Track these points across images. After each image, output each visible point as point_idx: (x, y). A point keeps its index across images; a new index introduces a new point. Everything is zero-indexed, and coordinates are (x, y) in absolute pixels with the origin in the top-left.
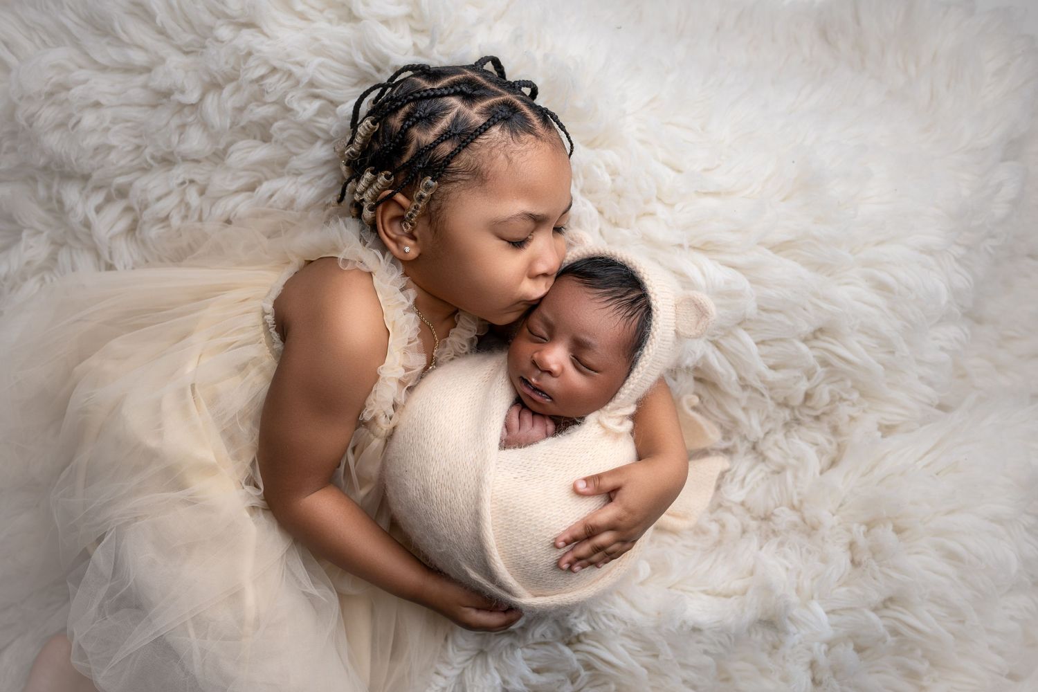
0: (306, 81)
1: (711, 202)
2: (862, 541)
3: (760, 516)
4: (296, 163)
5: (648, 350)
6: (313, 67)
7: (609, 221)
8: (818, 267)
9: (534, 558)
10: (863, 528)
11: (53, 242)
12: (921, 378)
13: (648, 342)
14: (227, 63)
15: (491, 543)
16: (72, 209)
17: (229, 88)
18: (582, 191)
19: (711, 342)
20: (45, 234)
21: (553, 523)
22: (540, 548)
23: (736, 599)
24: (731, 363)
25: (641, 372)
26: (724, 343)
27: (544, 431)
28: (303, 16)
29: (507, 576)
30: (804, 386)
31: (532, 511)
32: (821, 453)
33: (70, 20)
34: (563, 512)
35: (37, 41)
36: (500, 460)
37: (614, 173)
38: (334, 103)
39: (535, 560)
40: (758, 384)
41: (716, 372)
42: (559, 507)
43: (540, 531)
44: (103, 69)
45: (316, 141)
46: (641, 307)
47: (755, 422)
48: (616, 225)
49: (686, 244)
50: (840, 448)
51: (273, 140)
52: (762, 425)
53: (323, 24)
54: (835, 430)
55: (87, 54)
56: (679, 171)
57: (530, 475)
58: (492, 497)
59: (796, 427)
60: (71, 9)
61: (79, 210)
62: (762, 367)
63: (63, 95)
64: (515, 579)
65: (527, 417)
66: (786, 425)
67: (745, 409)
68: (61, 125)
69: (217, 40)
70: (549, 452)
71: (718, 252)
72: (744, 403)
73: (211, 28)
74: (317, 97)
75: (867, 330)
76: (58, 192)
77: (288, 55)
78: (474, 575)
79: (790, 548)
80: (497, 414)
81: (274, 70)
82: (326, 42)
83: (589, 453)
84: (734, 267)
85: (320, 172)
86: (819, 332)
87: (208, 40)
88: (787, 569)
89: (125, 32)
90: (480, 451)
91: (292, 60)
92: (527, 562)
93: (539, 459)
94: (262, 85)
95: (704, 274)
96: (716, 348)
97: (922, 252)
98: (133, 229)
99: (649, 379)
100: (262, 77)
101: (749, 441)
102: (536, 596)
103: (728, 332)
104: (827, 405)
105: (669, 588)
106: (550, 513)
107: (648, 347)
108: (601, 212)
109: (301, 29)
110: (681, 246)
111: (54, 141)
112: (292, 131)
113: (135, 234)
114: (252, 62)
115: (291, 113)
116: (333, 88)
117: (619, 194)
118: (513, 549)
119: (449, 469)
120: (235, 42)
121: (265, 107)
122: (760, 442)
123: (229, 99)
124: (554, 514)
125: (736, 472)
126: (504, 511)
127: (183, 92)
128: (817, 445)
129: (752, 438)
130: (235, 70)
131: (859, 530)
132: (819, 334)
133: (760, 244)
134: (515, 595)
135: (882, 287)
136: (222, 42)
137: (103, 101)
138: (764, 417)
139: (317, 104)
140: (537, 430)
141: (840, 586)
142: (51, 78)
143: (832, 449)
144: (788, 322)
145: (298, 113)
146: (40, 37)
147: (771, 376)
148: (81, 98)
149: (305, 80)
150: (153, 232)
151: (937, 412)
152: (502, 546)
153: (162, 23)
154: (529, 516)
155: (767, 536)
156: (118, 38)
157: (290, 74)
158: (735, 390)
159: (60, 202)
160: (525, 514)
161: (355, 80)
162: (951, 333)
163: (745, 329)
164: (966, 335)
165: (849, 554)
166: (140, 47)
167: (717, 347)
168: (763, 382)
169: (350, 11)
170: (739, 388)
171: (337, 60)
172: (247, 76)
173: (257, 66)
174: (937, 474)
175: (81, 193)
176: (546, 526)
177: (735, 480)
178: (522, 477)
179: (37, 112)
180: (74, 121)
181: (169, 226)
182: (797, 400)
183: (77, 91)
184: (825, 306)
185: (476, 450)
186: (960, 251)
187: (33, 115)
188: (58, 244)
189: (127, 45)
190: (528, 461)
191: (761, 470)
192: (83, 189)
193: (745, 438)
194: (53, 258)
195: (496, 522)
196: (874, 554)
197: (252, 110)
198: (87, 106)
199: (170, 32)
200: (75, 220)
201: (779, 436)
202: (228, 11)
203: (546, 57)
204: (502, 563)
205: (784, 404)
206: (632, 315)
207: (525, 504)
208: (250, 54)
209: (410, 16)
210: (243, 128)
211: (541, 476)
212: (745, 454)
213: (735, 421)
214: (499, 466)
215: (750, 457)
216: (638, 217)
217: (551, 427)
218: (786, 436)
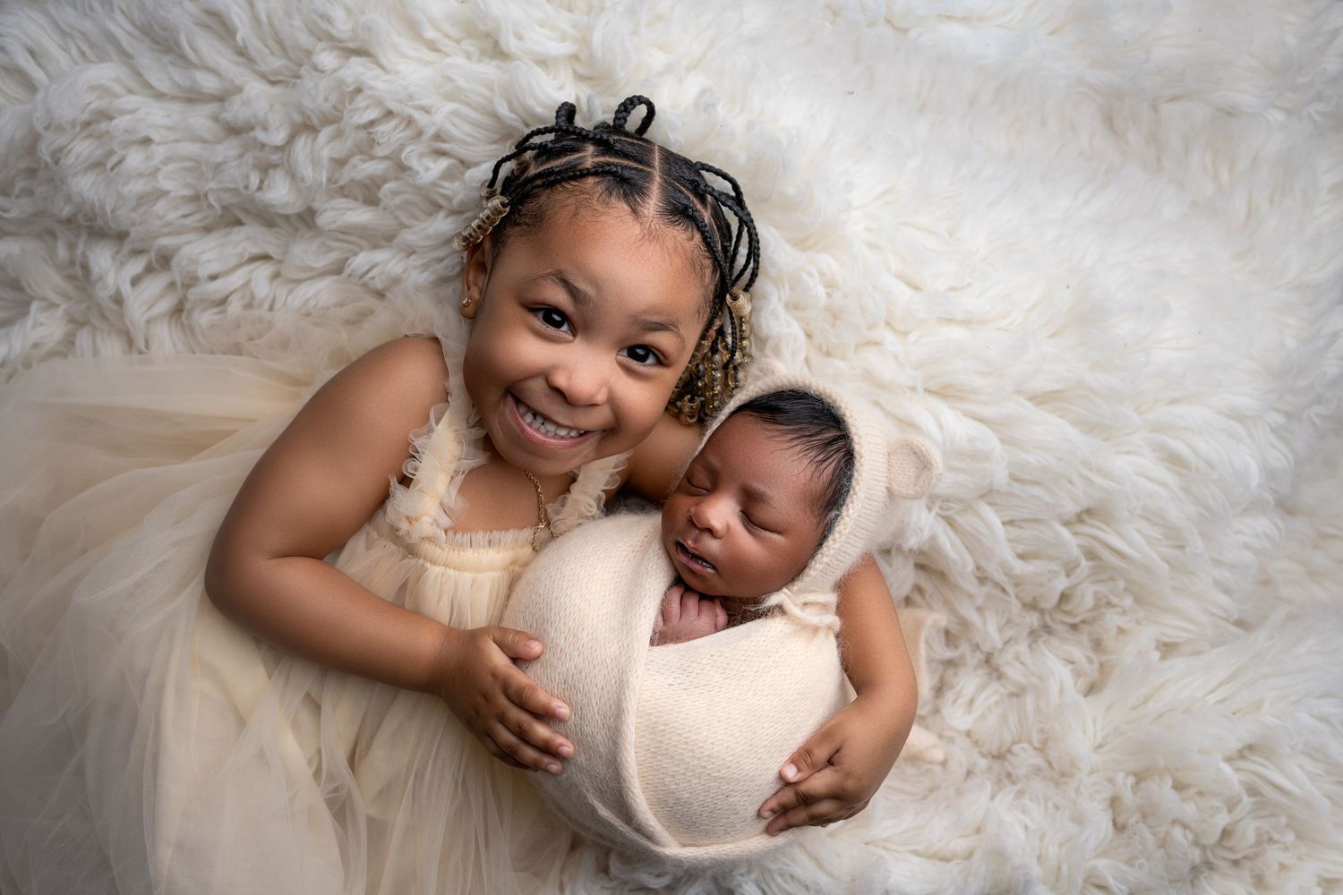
0: (432, 133)
1: (956, 333)
2: (1128, 798)
3: (991, 753)
4: (408, 237)
5: (848, 510)
6: (443, 114)
7: (820, 348)
8: (1091, 427)
9: (688, 795)
10: (1131, 780)
11: (72, 320)
12: (1217, 583)
13: (848, 500)
14: (326, 100)
15: (631, 771)
16: (101, 278)
17: (325, 133)
18: (787, 306)
19: (943, 517)
20: (62, 307)
21: (716, 749)
22: (697, 781)
23: (957, 864)
24: (967, 548)
25: (838, 540)
26: (960, 519)
27: (713, 622)
28: (433, 46)
29: (648, 816)
30: (1061, 584)
31: (690, 732)
32: (1078, 674)
33: (120, 28)
34: (732, 735)
35: (74, 51)
36: (651, 658)
37: (830, 285)
38: (465, 164)
39: (688, 798)
40: (1000, 577)
41: (946, 557)
42: (726, 729)
43: (699, 759)
44: (160, 96)
45: (438, 211)
46: (838, 450)
47: (992, 628)
48: (828, 354)
49: (920, 387)
50: (1104, 669)
51: (381, 206)
52: (1001, 630)
53: (460, 60)
54: (1097, 645)
55: (139, 75)
56: (917, 288)
57: (691, 682)
58: (637, 708)
59: (1045, 636)
60: (123, 13)
61: (111, 279)
62: (1008, 555)
63: (103, 126)
64: (659, 821)
65: (692, 602)
66: (1033, 634)
67: (979, 609)
68: (98, 165)
69: (316, 69)
70: (719, 654)
71: (961, 399)
72: (980, 601)
73: (309, 53)
74: (442, 153)
75: (1152, 517)
76: (84, 254)
77: (411, 97)
78: (604, 812)
79: (1031, 800)
80: (650, 597)
81: (389, 114)
82: (462, 83)
83: (772, 659)
84: (981, 420)
85: (440, 254)
86: (1086, 514)
87: (303, 68)
88: (1026, 827)
89: (194, 50)
90: (625, 645)
91: (417, 103)
92: (678, 799)
93: (704, 661)
94: (370, 133)
95: (941, 427)
96: (948, 526)
97: (1229, 416)
98: (178, 310)
99: (849, 551)
100: (372, 123)
101: (982, 652)
102: (684, 846)
103: (968, 506)
104: (1090, 611)
105: (867, 844)
106: (714, 735)
107: (847, 506)
108: (809, 336)
109: (430, 63)
110: (913, 389)
111: (85, 186)
112: (407, 197)
113: (180, 316)
114: (360, 102)
115: (408, 173)
116: (466, 143)
117: (835, 315)
118: (661, 781)
119: (581, 666)
120: (340, 74)
121: (373, 162)
122: (996, 654)
123: (325, 146)
124: (719, 737)
125: (960, 691)
126: (653, 728)
127: (265, 128)
128: (1073, 663)
129: (986, 647)
130: (337, 110)
131: (1125, 783)
132: (1085, 517)
133: (1018, 392)
134: (657, 843)
135: (1174, 460)
136: (323, 72)
137: (155, 136)
138: (1004, 621)
139: (444, 163)
140: (705, 620)
141: (1097, 856)
142: (89, 104)
143: (1092, 671)
144: (1048, 499)
145: (417, 173)
146: (79, 48)
147: (1020, 567)
148: (127, 131)
149: (431, 131)
150: (204, 318)
151: (1234, 629)
152: (645, 775)
153: (244, 41)
154: (685, 738)
155: (1000, 780)
156: (183, 57)
157: (410, 121)
158: (970, 584)
159: (86, 268)
160: (680, 735)
161: (496, 137)
162: (1261, 526)
163: (990, 504)
164: (1279, 530)
165: (1110, 812)
166: (211, 71)
167: (950, 525)
168: (1008, 575)
169: (496, 44)
170: (975, 581)
171: (475, 109)
172: (353, 120)
173: (367, 107)
174: (1234, 714)
175: (114, 258)
176: (706, 753)
177: (960, 701)
178: (679, 684)
179: (67, 146)
180: (114, 160)
181: (224, 312)
182: (1050, 602)
183: (121, 122)
184: (1099, 480)
185: (620, 644)
186: (1278, 419)
187: (61, 149)
188: (77, 323)
189: (195, 66)
190: (689, 663)
191: (996, 691)
192: (118, 252)
193: (977, 647)
194: (70, 341)
195: (640, 743)
196: (1144, 816)
197: (355, 166)
198: (134, 142)
199: (253, 53)
200: (103, 293)
201: (1022, 647)
202: (334, 32)
203: (750, 126)
204: (642, 797)
205: (1032, 606)
206: (824, 461)
207: (681, 722)
208: (359, 90)
209: (575, 57)
210: (342, 188)
211: (705, 685)
212: (976, 668)
213: (964, 624)
214: (649, 667)
215: (981, 672)
216: (858, 347)
217: (722, 618)
218: (1030, 647)
